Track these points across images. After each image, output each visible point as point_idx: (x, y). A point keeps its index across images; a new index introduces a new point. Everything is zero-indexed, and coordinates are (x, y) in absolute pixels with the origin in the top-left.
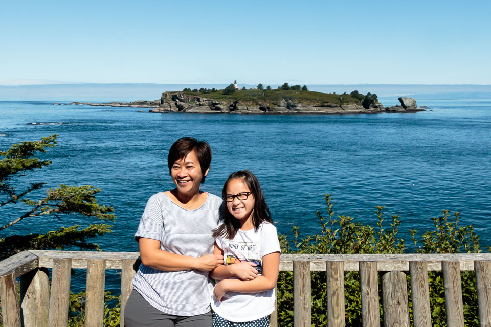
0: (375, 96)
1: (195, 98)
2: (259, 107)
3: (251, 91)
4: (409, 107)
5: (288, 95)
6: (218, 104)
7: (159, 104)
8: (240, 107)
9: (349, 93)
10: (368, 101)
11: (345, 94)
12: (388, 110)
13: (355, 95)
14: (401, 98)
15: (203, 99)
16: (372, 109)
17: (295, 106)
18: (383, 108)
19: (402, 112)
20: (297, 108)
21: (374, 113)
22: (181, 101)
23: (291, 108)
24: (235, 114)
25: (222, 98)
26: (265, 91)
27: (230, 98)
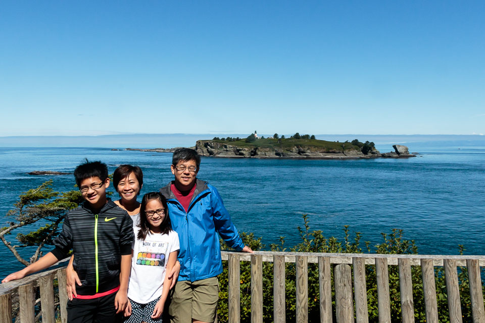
0: (372, 144)
1: (223, 145)
2: (275, 153)
3: (269, 139)
4: (402, 153)
5: (299, 143)
6: (241, 150)
8: (259, 153)
9: (350, 141)
10: (367, 148)
11: (347, 142)
12: (383, 156)
13: (356, 143)
14: (395, 145)
15: (229, 146)
16: (370, 154)
17: (305, 152)
18: (380, 154)
19: (397, 158)
20: (306, 154)
21: (371, 158)
22: (212, 147)
23: (301, 153)
24: (255, 158)
25: (245, 145)
26: (280, 139)
27: (251, 145)
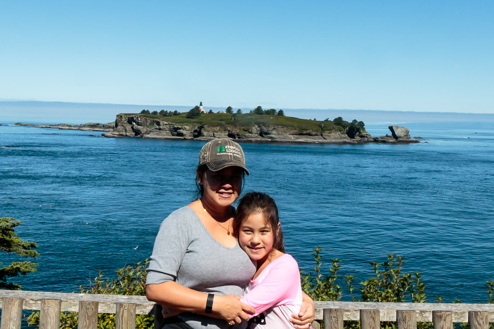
0: (361, 124)
1: (154, 121)
2: (227, 133)
3: (219, 115)
4: (400, 137)
5: (262, 121)
6: (180, 129)
7: (113, 128)
8: (205, 133)
9: (332, 119)
10: (354, 130)
11: (327, 120)
12: (376, 141)
13: (339, 122)
14: (392, 127)
15: (163, 123)
16: (358, 138)
17: (269, 134)
18: (371, 138)
19: (393, 143)
20: (271, 136)
21: (360, 143)
22: (138, 124)
23: (264, 135)
24: (200, 140)
25: (186, 122)
26: (234, 115)
27: (195, 122)
